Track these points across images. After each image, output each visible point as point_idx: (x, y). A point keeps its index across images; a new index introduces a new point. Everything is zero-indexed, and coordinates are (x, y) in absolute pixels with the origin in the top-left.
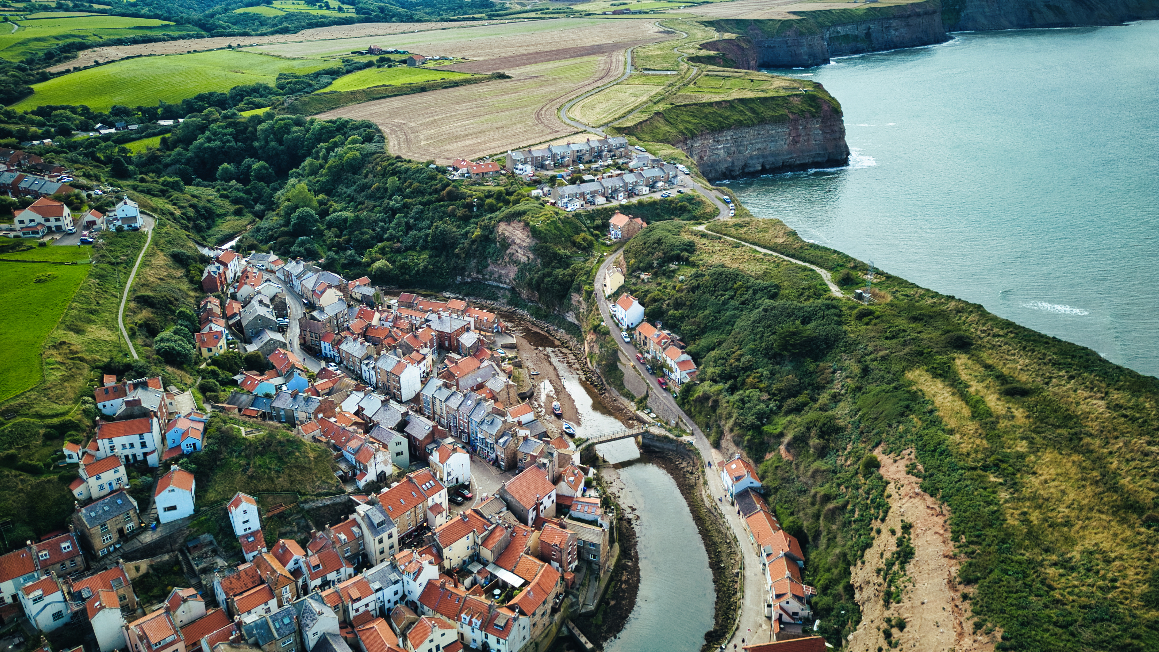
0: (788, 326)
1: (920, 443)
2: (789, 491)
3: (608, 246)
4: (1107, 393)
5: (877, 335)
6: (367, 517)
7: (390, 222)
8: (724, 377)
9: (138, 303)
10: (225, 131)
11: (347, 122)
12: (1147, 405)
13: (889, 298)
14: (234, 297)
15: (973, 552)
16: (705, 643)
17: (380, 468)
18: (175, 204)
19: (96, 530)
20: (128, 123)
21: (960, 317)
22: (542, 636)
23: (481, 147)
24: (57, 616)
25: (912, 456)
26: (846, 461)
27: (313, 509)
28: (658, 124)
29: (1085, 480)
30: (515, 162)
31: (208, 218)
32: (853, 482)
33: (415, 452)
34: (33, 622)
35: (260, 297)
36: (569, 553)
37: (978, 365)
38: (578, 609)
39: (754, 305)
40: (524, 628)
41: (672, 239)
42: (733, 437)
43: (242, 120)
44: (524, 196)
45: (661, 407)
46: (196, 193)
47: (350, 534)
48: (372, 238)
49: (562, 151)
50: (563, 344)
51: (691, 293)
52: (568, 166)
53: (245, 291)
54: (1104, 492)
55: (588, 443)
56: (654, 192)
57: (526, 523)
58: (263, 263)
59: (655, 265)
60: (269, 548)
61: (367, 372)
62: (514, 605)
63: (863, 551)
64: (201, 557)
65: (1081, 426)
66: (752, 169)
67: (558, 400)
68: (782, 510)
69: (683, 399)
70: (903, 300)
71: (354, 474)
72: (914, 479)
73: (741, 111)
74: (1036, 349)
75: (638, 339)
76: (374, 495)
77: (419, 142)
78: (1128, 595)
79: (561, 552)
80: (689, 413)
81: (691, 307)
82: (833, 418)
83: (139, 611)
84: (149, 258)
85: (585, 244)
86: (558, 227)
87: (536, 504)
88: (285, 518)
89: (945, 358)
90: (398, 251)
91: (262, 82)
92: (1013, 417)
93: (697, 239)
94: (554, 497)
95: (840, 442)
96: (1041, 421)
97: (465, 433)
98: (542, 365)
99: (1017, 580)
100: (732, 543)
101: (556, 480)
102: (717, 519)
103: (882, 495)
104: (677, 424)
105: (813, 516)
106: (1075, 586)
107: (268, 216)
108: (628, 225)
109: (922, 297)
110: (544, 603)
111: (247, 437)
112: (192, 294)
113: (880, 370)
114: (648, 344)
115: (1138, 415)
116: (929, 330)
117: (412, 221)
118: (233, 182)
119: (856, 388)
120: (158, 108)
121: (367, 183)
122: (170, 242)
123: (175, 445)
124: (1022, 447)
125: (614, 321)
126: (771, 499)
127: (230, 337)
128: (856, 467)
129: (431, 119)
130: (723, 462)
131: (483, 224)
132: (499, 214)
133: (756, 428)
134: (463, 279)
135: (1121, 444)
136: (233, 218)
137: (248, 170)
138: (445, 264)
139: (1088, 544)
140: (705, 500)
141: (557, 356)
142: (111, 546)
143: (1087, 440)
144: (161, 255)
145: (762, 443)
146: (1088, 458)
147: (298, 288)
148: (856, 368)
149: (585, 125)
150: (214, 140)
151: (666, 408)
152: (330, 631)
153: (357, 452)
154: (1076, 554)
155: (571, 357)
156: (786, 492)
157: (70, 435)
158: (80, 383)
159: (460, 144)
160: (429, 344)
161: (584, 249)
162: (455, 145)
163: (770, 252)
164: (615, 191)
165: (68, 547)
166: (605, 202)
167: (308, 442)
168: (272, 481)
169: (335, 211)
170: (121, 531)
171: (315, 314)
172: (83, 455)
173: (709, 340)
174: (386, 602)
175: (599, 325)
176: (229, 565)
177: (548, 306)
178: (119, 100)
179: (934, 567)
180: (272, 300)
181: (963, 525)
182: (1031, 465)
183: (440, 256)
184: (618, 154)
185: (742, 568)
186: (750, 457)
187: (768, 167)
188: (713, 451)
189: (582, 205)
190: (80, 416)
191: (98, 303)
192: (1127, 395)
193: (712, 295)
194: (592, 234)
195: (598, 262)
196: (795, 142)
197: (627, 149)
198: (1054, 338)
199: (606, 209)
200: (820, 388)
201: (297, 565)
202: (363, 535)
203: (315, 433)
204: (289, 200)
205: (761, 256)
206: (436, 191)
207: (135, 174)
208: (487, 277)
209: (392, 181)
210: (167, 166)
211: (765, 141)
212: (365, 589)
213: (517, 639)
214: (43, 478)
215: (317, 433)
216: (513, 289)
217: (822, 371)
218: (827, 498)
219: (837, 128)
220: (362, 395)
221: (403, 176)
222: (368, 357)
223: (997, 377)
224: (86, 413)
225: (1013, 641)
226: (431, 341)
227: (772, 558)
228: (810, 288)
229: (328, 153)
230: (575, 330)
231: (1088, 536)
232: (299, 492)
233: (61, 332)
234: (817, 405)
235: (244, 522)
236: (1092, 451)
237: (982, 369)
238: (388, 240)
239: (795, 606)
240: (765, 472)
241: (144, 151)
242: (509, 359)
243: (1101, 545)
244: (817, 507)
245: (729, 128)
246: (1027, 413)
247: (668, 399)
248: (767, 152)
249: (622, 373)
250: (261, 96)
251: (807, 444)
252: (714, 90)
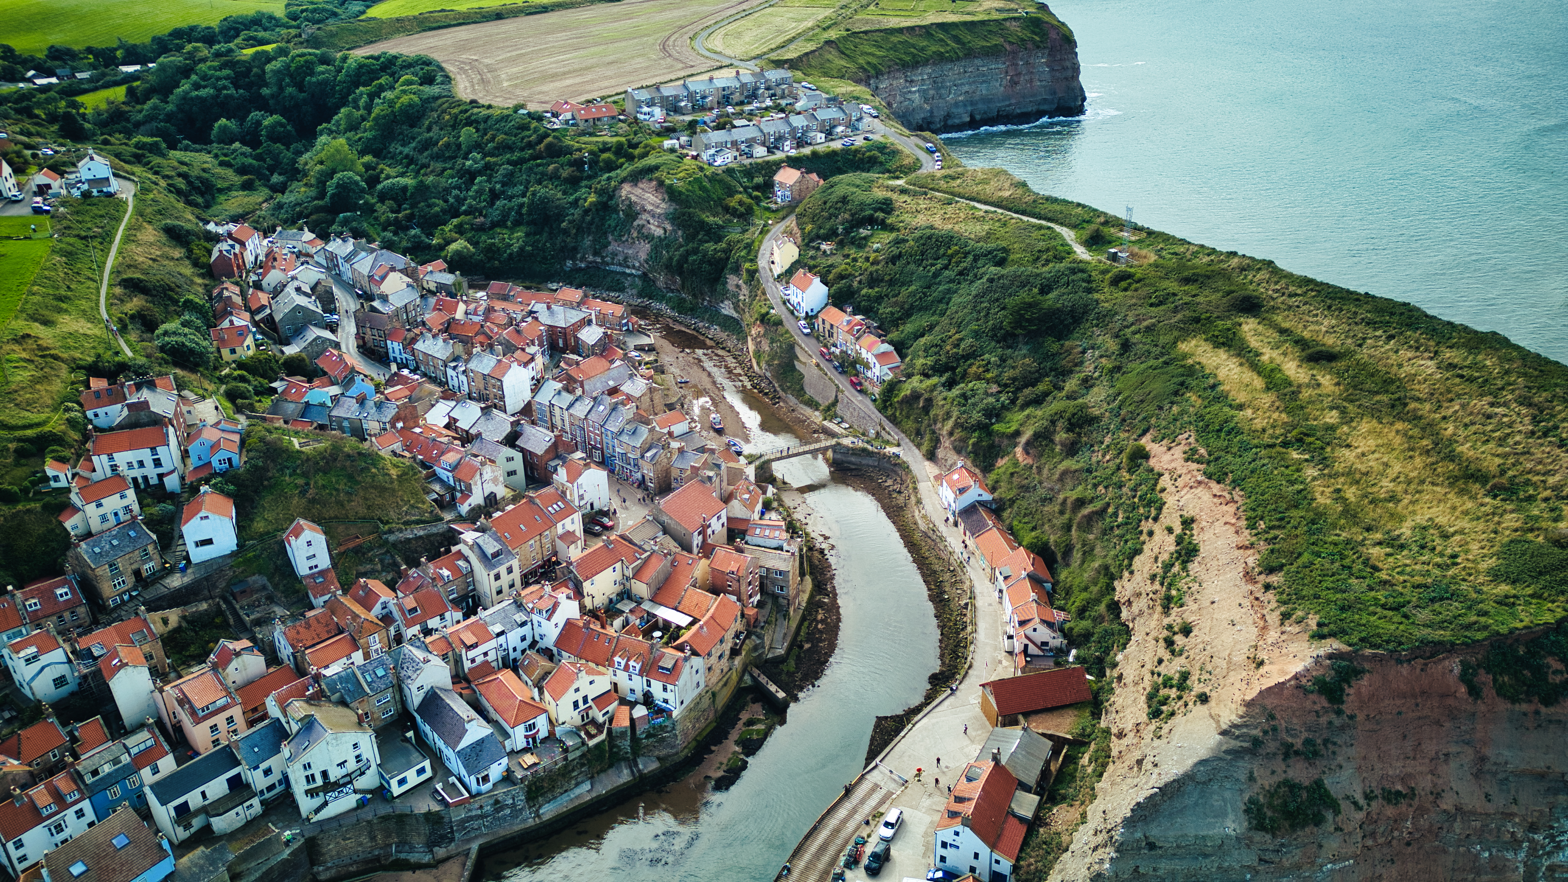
0: (1024, 296)
1: (1201, 424)
2: (1029, 501)
3: (773, 211)
4: (1436, 353)
5: (1140, 302)
6: (477, 547)
7: (468, 190)
8: (937, 369)
9: (125, 288)
10: (218, 73)
11: (395, 57)
12: (1488, 363)
13: (1153, 258)
14: (258, 286)
15: (1275, 538)
16: (929, 687)
17: (489, 488)
18: (156, 173)
19: (103, 571)
20: (75, 69)
21: (1246, 276)
22: (720, 684)
23: (588, 87)
24: (60, 682)
25: (1192, 440)
26: (1104, 456)
27: (401, 542)
28: (830, 57)
29: (1412, 449)
30: (639, 104)
31: (205, 193)
32: (1115, 479)
33: (533, 473)
34: (27, 691)
35: (296, 284)
36: (750, 584)
37: (1271, 331)
38: (763, 653)
39: (976, 276)
40: (697, 672)
41: (861, 196)
42: (952, 443)
43: (243, 58)
44: (654, 148)
45: (856, 414)
46: (187, 160)
47: (455, 569)
48: (443, 211)
49: (703, 88)
50: (718, 344)
51: (890, 265)
52: (712, 109)
53: (273, 277)
54: (1437, 463)
55: (762, 460)
56: (832, 140)
57: (690, 551)
58: (294, 243)
59: (840, 231)
60: (345, 592)
61: (455, 378)
62: (683, 643)
63: (1131, 558)
64: (252, 606)
65: (1406, 390)
66: (957, 121)
67: (717, 412)
68: (1021, 525)
69: (885, 401)
70: (1170, 259)
71: (453, 498)
72: (1195, 466)
73: (942, 40)
74: (1345, 307)
75: (821, 329)
76: (482, 519)
77: (500, 82)
78: (1473, 571)
79: (739, 581)
80: (893, 420)
81: (892, 283)
82: (1084, 407)
83: (173, 675)
84: (134, 232)
85: (742, 209)
86: (704, 187)
87: (702, 526)
88: (364, 554)
89: (1229, 323)
90: (481, 228)
91: (265, 10)
92: (1319, 385)
93: (895, 196)
94: (724, 519)
95: (1095, 434)
96: (1355, 387)
97: (597, 449)
98: (691, 371)
99: (1332, 563)
100: (956, 572)
101: (726, 499)
102: (936, 544)
103: (1153, 490)
104: (877, 433)
105: (1063, 527)
106: (1406, 565)
107: (293, 187)
108: (799, 182)
109: (1195, 254)
110: (721, 641)
111: (303, 449)
112: (199, 281)
113: (1145, 344)
114: (835, 335)
115: (1477, 374)
116: (1206, 292)
117: (498, 186)
118: (237, 145)
119: (1114, 368)
120: (116, 49)
121: (431, 138)
122: (159, 212)
123: (201, 463)
124: (1332, 417)
125: (788, 308)
126: (1005, 514)
127: (259, 336)
128: (1118, 461)
129: (514, 53)
130: (941, 474)
131: (599, 186)
132: (622, 173)
133: (984, 428)
134: (574, 264)
135: (1457, 407)
136: (241, 193)
137: (256, 128)
138: (548, 245)
139: (1421, 519)
140: (920, 522)
141: (711, 359)
142: (124, 593)
143: (1413, 405)
144: (150, 228)
145: (992, 446)
146: (1416, 426)
147: (348, 274)
148: (1112, 345)
149: (731, 58)
150: (205, 87)
151: (862, 414)
152: (439, 685)
153: (454, 468)
154: (1405, 530)
155: (731, 362)
156: (1024, 503)
157: (53, 451)
158: (57, 386)
159: (558, 84)
160: (537, 342)
161: (741, 216)
162: (552, 86)
163: (993, 209)
164: (780, 138)
165: (66, 594)
166: (766, 154)
167: (386, 457)
168: (342, 505)
169: (388, 177)
170: (137, 573)
171: (376, 304)
172: (73, 479)
173: (917, 324)
174: (511, 650)
175: (768, 313)
176: (292, 614)
177: (694, 296)
178: (58, 38)
179: (1225, 562)
180: (313, 289)
181: (1260, 509)
182: (1344, 437)
183: (540, 233)
184: (779, 92)
185: (973, 597)
186: (976, 466)
187: (978, 117)
188: (927, 463)
189: (735, 158)
190: (63, 427)
191: (68, 287)
192: (1463, 352)
193: (919, 265)
194: (750, 196)
195: (761, 233)
196: (1014, 83)
197: (791, 86)
198: (1367, 294)
199: (768, 162)
200: (1066, 373)
201: (386, 610)
202: (472, 571)
203: (395, 446)
204: (321, 163)
205: (981, 213)
206: (530, 145)
207: (94, 134)
208: (608, 259)
209: (467, 134)
210: (138, 125)
211: (974, 82)
212: (483, 635)
213: (689, 684)
214: (20, 507)
215: (397, 446)
216: (645, 274)
217: (1069, 352)
218: (1080, 503)
219: (1068, 64)
220: (453, 403)
221: (482, 127)
222: (456, 359)
223: (1296, 342)
224: (71, 422)
225: (1332, 626)
226: (540, 337)
227: (1011, 582)
228: (1048, 250)
229: (372, 100)
230: (733, 326)
231: (1419, 512)
232: (379, 519)
233: (21, 323)
234: (1064, 393)
235: (308, 558)
236: (1421, 418)
237: (1276, 335)
238: (466, 213)
239: (1044, 634)
240: (997, 482)
241: (103, 106)
242: (646, 363)
243: (1437, 520)
244: (1067, 516)
245: (926, 62)
246: (1336, 380)
247: (864, 403)
248: (977, 97)
249: (801, 374)
250: (265, 30)
251: (1052, 441)
252: (903, 13)
